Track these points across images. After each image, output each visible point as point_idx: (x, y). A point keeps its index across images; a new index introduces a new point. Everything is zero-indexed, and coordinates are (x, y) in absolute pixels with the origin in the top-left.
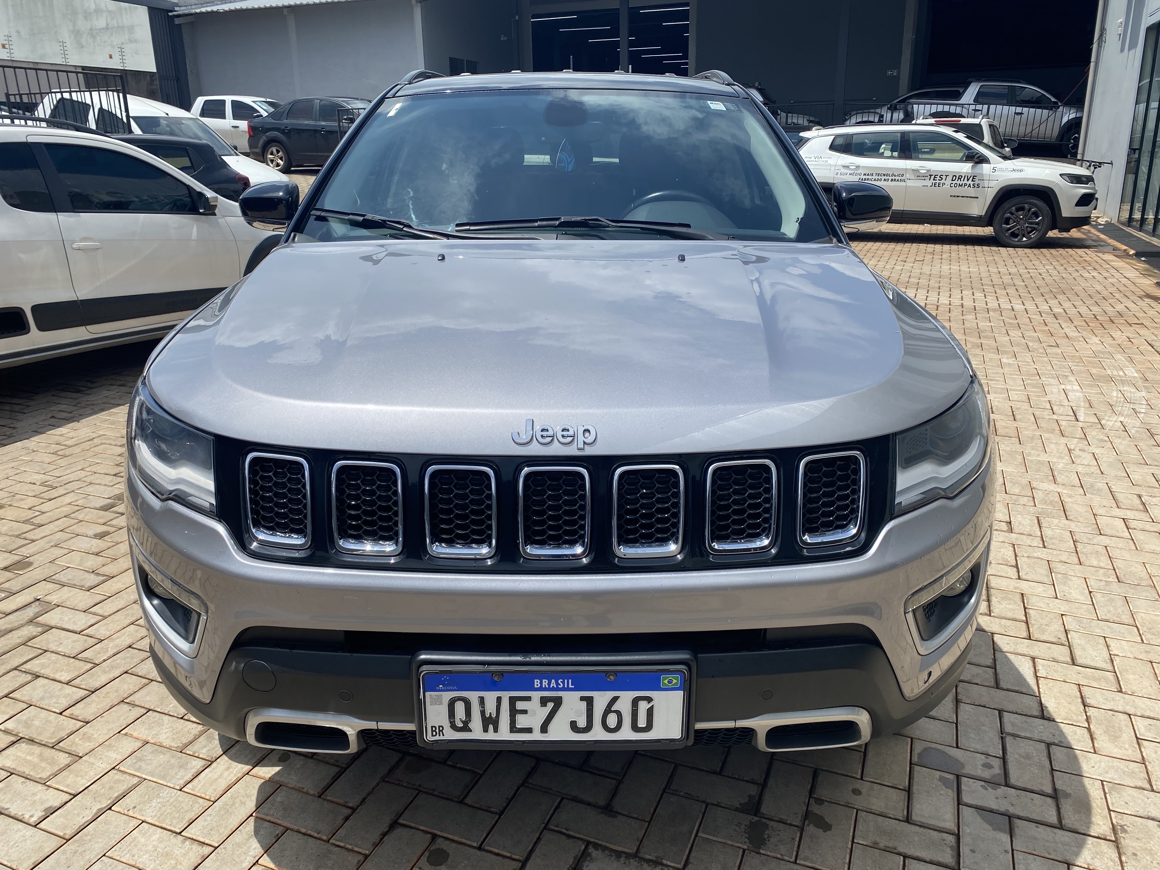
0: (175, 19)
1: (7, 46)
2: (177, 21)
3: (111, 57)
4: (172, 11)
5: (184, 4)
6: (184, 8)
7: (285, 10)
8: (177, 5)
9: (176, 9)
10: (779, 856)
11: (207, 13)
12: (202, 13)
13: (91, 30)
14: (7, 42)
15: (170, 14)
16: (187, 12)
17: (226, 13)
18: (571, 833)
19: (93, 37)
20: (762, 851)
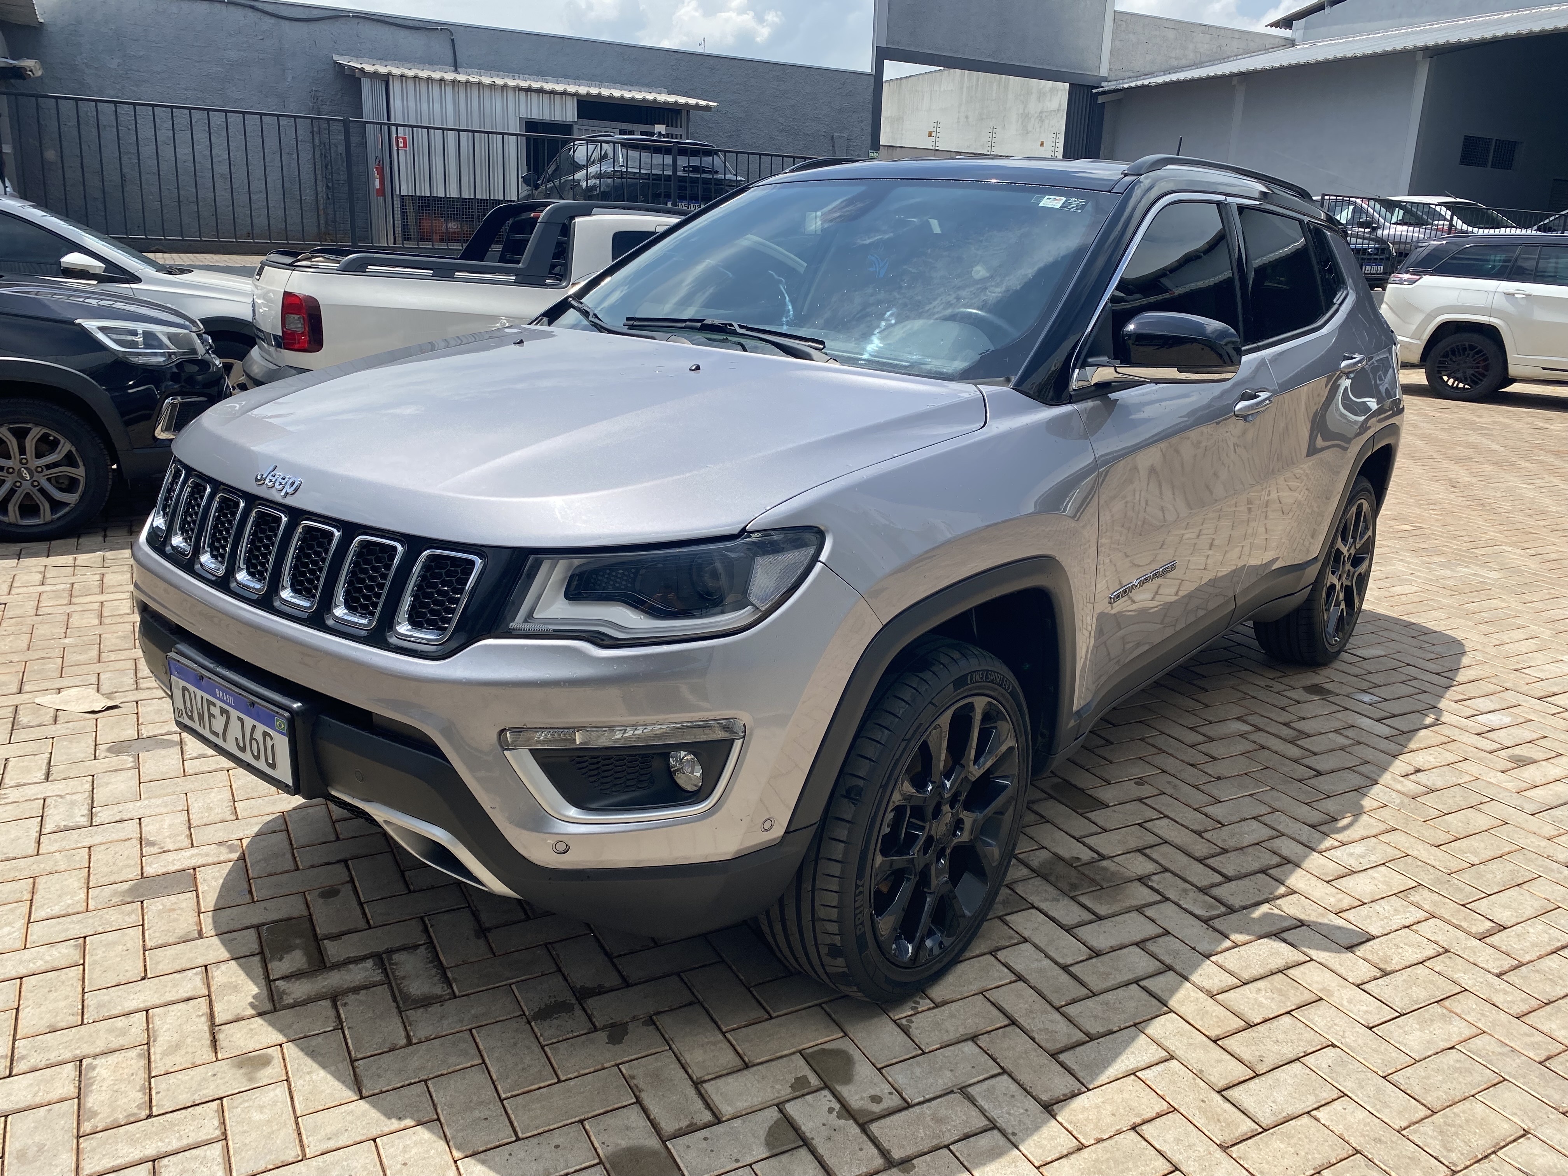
0: (1100, 97)
1: (934, 134)
2: (1100, 100)
3: (1042, 145)
4: (1097, 87)
5: (1114, 78)
6: (1114, 83)
7: (1235, 79)
8: (1105, 79)
9: (1103, 84)
10: (539, 1034)
11: (1137, 88)
12: (1130, 88)
13: (1041, 112)
14: (935, 130)
15: (1094, 91)
16: (1112, 88)
17: (1159, 86)
18: (431, 930)
19: (1042, 121)
20: (533, 1024)
